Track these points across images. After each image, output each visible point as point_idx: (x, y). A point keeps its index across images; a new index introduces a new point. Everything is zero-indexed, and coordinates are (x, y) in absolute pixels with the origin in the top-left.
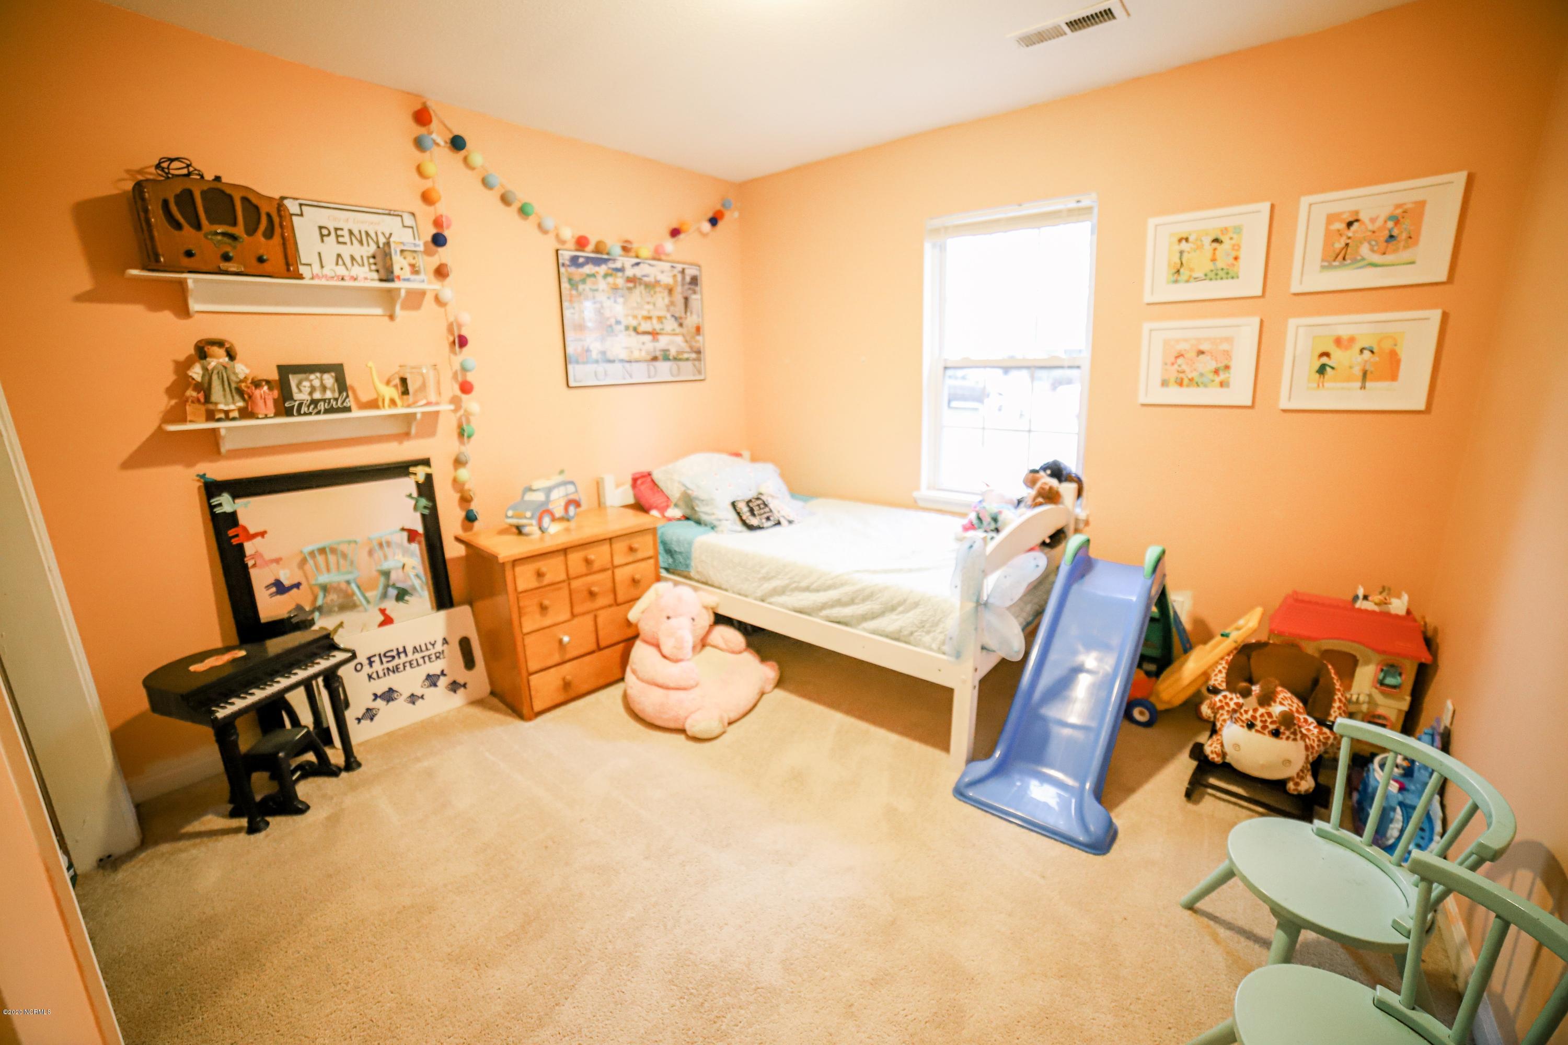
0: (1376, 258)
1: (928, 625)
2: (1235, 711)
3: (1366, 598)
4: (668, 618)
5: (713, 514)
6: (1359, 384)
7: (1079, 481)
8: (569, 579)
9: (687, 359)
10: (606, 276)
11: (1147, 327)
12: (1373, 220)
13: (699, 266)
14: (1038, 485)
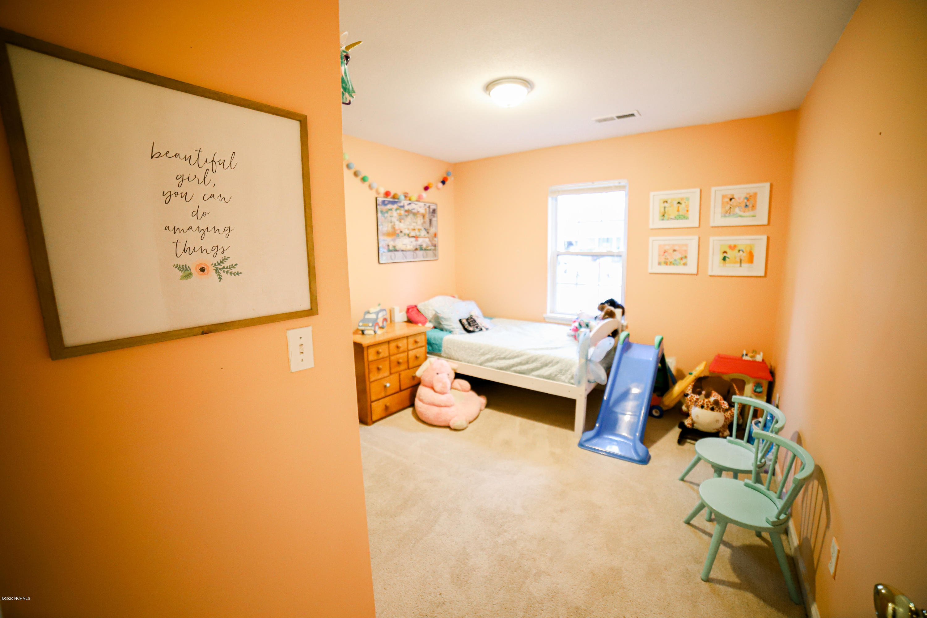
0: (742, 214)
1: (563, 372)
2: (696, 402)
3: (746, 355)
4: (437, 374)
5: (451, 325)
6: (738, 265)
7: (622, 307)
8: (390, 356)
9: (430, 250)
10: (397, 209)
11: (651, 239)
12: (739, 199)
13: (436, 204)
14: (605, 310)
